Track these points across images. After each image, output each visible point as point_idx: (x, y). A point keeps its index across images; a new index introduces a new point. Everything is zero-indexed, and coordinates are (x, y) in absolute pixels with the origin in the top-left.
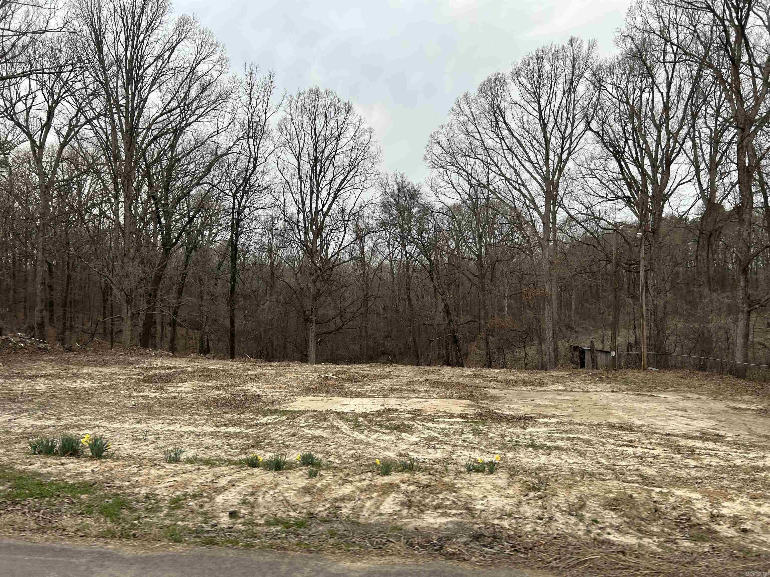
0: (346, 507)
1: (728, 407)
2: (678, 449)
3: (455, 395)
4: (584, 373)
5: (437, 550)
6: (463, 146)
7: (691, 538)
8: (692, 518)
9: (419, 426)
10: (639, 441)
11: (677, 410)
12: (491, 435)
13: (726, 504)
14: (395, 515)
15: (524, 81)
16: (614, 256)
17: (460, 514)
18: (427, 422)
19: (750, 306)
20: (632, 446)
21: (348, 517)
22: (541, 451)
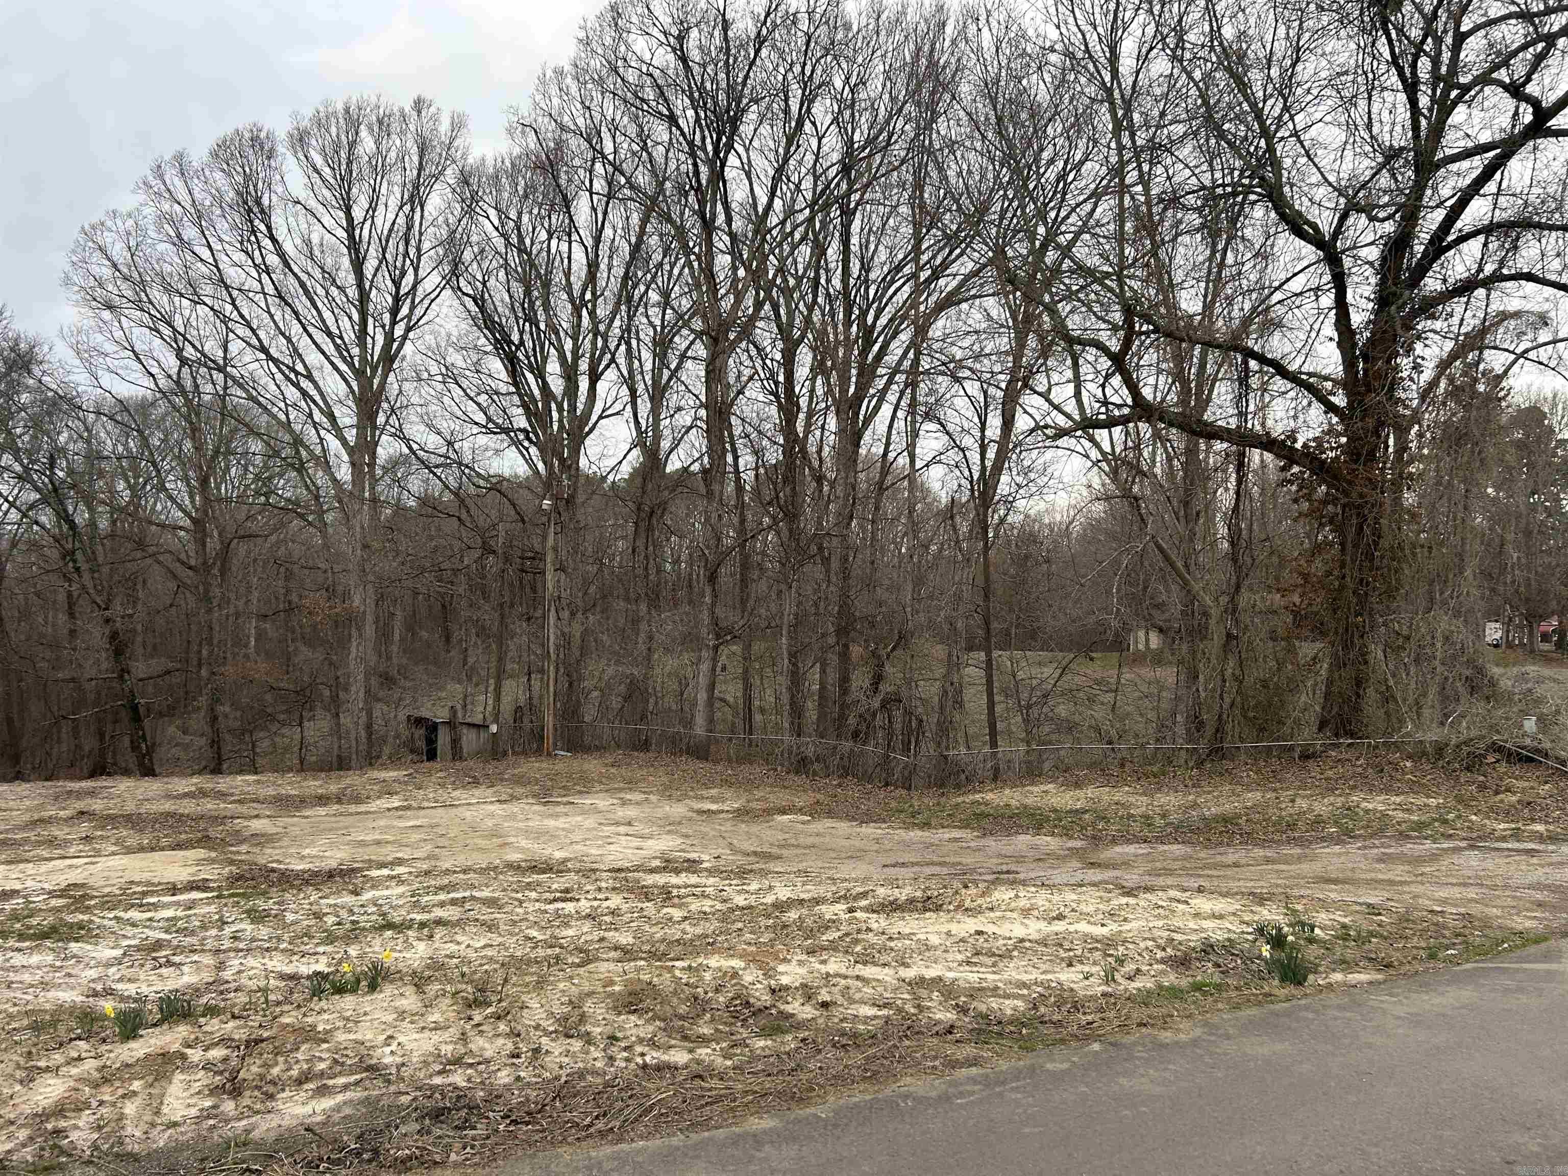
0: (76, 1127)
1: (692, 810)
2: (645, 894)
3: (164, 842)
4: (438, 771)
5: (370, 1161)
6: (167, 268)
7: (765, 1033)
8: (752, 1000)
9: (106, 922)
10: (580, 888)
11: (617, 824)
12: (290, 917)
13: (781, 968)
14: (208, 1117)
15: (319, 160)
16: (501, 540)
17: (357, 1083)
18: (125, 910)
19: (718, 636)
20: (571, 900)
21: (95, 1147)
22: (410, 933)
